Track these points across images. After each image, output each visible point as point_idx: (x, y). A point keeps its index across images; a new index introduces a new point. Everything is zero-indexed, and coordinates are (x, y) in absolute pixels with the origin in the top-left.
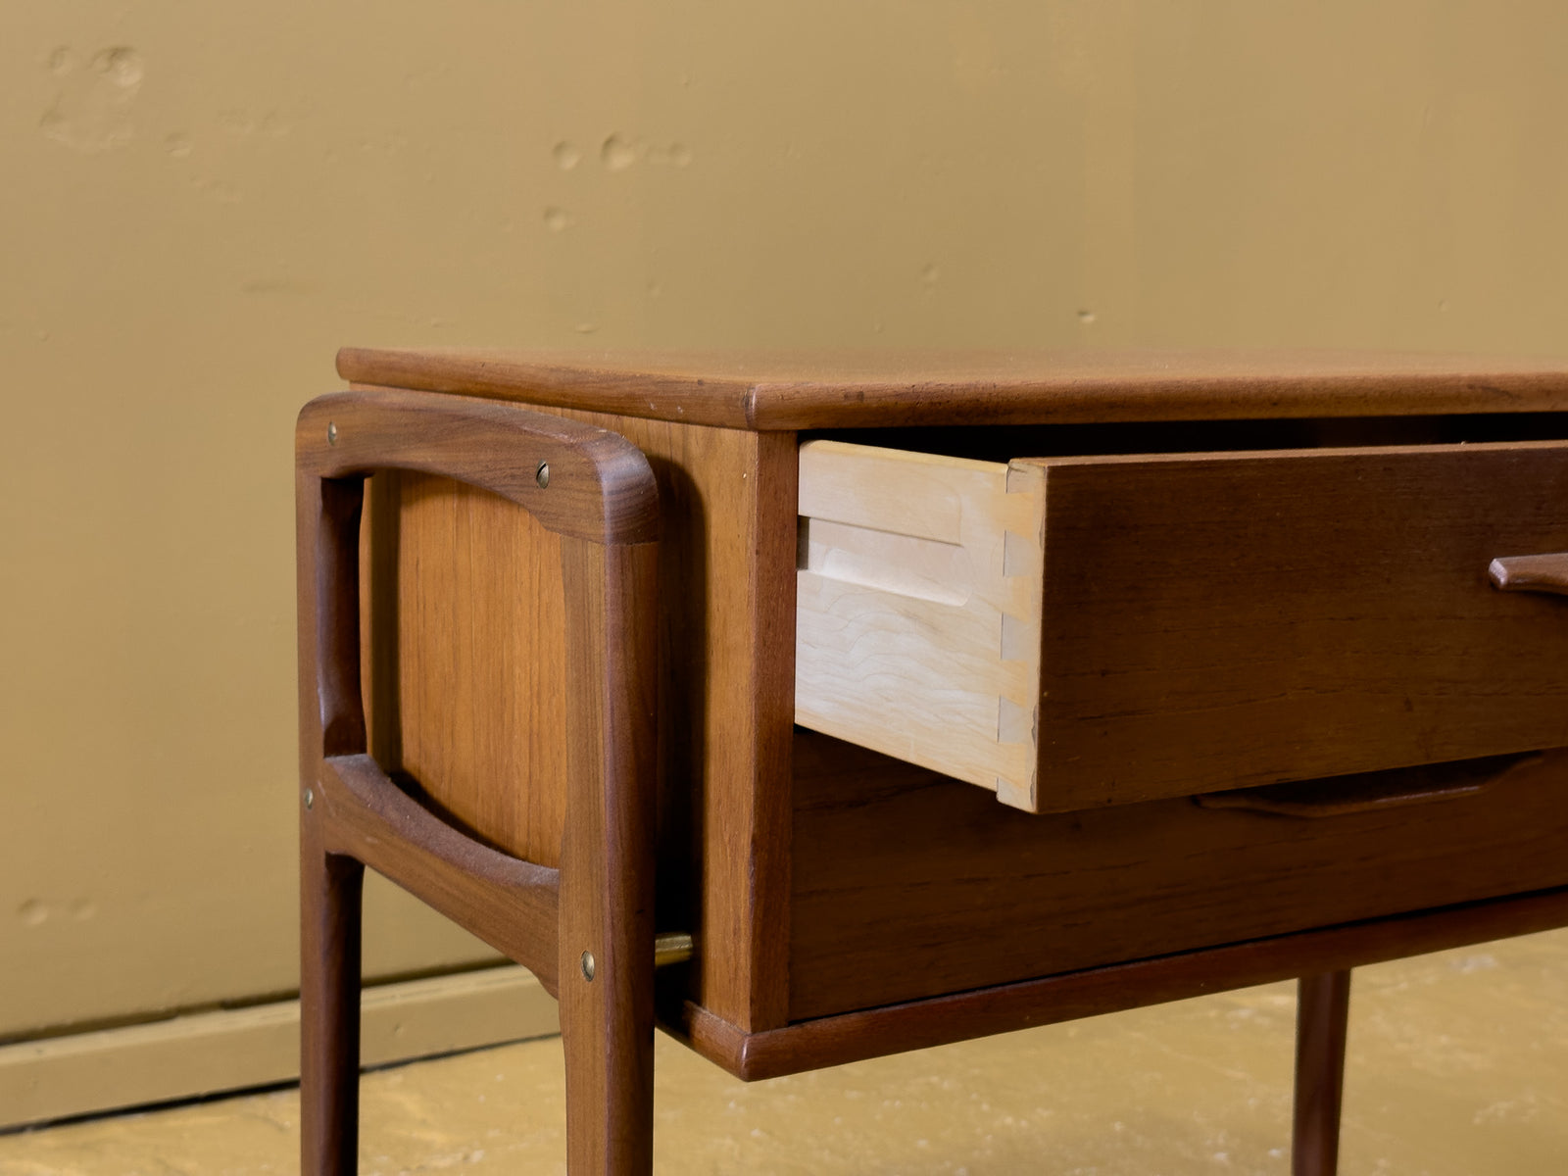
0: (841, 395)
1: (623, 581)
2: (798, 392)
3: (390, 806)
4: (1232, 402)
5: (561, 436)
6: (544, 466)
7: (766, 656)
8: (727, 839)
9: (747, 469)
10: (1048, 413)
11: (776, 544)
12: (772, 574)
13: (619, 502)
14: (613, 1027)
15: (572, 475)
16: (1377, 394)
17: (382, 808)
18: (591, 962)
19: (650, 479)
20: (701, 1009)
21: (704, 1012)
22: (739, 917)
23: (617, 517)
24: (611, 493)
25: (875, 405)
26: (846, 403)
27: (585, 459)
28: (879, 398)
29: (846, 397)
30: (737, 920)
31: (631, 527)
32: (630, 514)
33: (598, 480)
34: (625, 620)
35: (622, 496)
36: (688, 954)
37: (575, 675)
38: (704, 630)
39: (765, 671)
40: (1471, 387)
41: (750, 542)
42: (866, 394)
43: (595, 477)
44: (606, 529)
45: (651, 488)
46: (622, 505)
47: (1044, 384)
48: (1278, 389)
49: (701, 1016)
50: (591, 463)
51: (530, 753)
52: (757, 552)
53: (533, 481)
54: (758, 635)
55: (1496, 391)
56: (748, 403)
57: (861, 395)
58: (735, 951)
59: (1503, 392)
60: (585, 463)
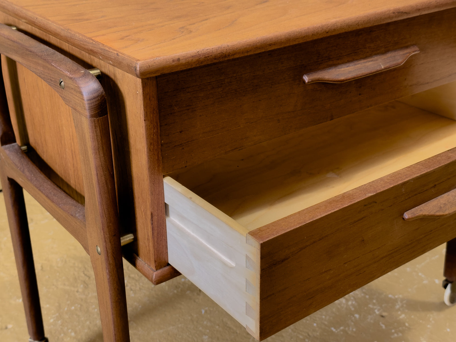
0: (171, 60)
1: (96, 131)
2: (155, 63)
3: (26, 170)
4: (313, 35)
5: (67, 72)
6: (62, 81)
7: (151, 154)
8: (142, 210)
9: (138, 90)
10: (248, 52)
11: (152, 116)
12: (151, 126)
13: (91, 103)
14: (109, 271)
15: (72, 89)
16: (362, 22)
17: (23, 170)
18: (99, 249)
19: (102, 92)
20: (138, 258)
21: (140, 259)
22: (149, 235)
23: (91, 109)
24: (88, 100)
25: (184, 62)
26: (173, 64)
27: (76, 85)
28: (186, 59)
29: (173, 61)
30: (148, 236)
31: (97, 112)
32: (96, 107)
33: (82, 95)
34: (98, 144)
35: (92, 101)
36: (132, 240)
37: (83, 158)
38: (128, 140)
39: (151, 159)
40: (394, 13)
41: (141, 116)
42: (181, 58)
43: (81, 93)
44: (87, 113)
45: (103, 96)
46: (93, 105)
47: (246, 41)
48: (329, 27)
49: (139, 261)
50: (79, 87)
51: (73, 157)
52: (145, 120)
53: (59, 85)
54: (148, 148)
55: (402, 12)
56: (136, 70)
57: (179, 60)
58: (148, 245)
59: (404, 12)
60: (76, 86)
